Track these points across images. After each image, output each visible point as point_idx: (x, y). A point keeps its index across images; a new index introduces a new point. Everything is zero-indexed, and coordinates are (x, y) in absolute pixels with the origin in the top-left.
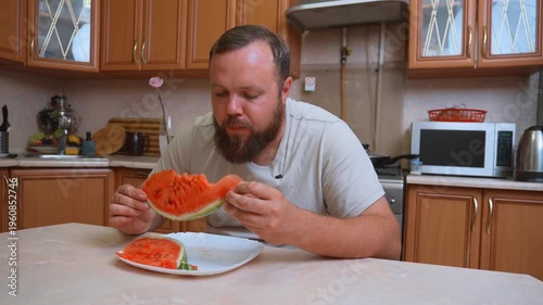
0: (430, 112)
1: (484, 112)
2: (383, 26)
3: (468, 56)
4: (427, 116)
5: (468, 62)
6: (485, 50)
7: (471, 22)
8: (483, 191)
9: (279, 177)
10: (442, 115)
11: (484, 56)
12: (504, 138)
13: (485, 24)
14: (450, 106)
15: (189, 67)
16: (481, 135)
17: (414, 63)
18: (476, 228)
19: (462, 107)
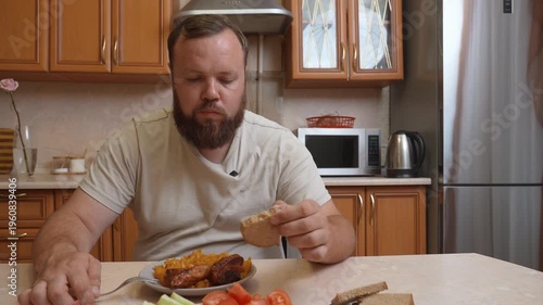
0: (308, 119)
1: (353, 119)
2: (261, 37)
3: (342, 69)
4: (305, 123)
5: (341, 75)
6: (355, 65)
7: (343, 40)
8: (366, 188)
9: (234, 174)
10: (320, 122)
11: (355, 70)
12: (373, 142)
13: (354, 42)
14: (325, 114)
15: (52, 69)
16: (355, 139)
17: (297, 74)
18: (362, 222)
19: (336, 115)
